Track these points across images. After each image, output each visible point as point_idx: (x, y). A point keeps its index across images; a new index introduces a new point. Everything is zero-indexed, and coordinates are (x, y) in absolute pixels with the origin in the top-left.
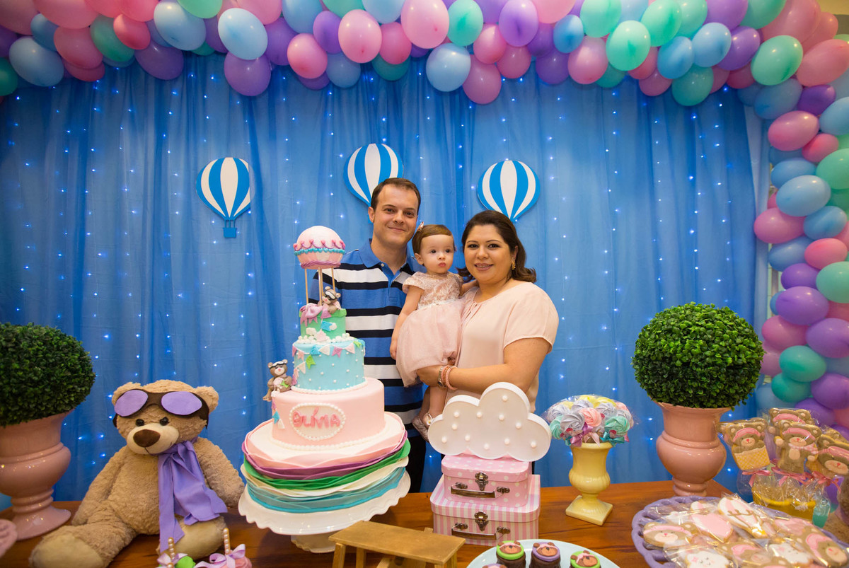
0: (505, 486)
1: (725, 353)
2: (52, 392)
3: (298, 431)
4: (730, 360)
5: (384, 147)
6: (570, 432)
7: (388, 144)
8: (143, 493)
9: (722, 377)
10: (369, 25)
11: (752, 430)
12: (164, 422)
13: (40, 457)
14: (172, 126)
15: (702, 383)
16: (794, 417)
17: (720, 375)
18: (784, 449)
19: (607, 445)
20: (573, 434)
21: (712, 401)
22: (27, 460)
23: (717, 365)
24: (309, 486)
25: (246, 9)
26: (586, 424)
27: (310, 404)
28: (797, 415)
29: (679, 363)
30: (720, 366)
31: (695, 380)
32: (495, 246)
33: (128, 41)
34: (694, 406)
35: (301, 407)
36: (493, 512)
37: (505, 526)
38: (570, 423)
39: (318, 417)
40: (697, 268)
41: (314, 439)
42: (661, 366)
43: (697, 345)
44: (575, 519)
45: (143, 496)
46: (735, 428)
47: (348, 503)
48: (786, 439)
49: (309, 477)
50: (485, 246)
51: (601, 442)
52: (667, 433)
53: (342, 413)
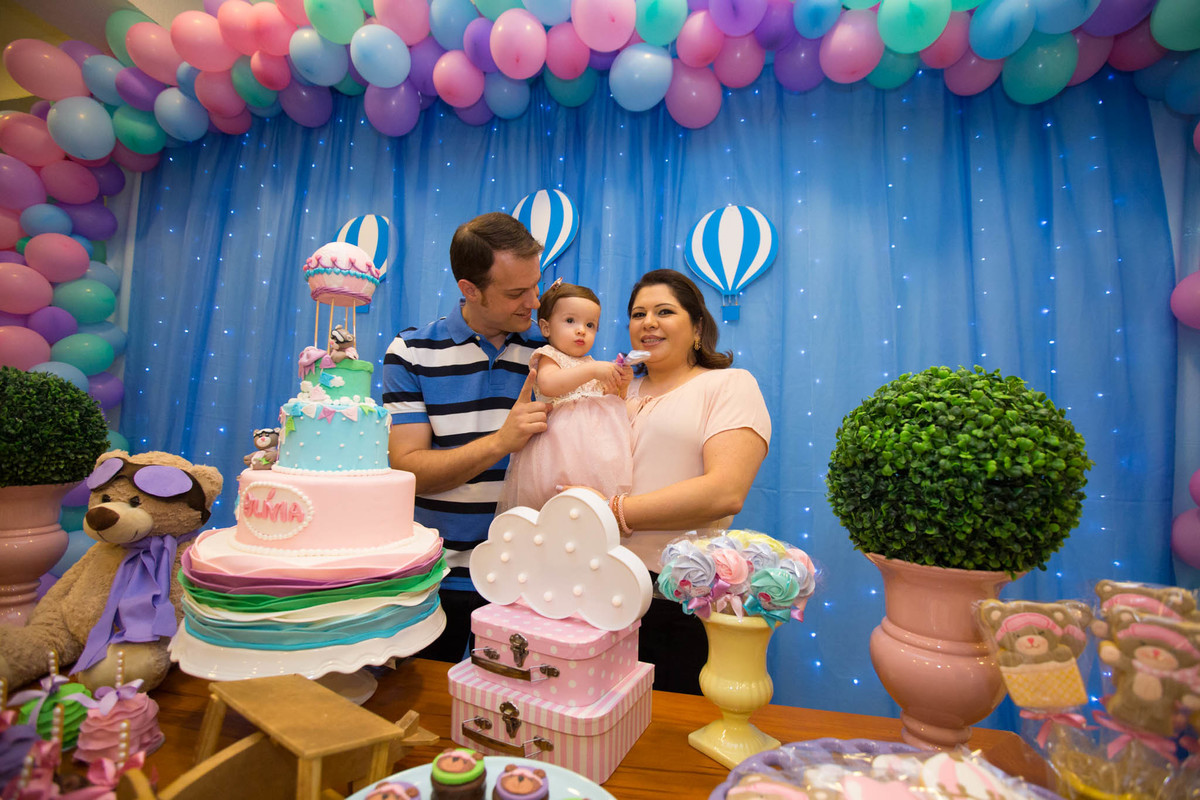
0: (552, 664)
1: (985, 451)
2: (33, 453)
3: (248, 523)
4: (992, 466)
5: (556, 193)
6: (687, 587)
7: (563, 190)
8: (96, 595)
9: (977, 502)
10: (528, 28)
11: (1040, 620)
12: (134, 503)
13: (28, 535)
14: (314, 180)
15: (934, 511)
16: (1153, 603)
17: (971, 497)
18: (1124, 672)
19: (758, 623)
20: (694, 593)
21: (959, 553)
22: (7, 537)
23: (963, 475)
24: (233, 604)
25: (386, 26)
26: (717, 577)
27: (265, 483)
28: (1159, 599)
29: (887, 470)
30: (972, 477)
31: (919, 504)
32: (668, 312)
33: (265, 80)
34: (924, 563)
35: (256, 487)
36: (527, 706)
37: (546, 737)
38: (688, 571)
39: (272, 504)
40: (1053, 372)
41: (265, 537)
42: (861, 479)
43: (924, 435)
44: (702, 755)
45: (95, 599)
46: (1000, 609)
47: (290, 642)
48: (1128, 649)
49: (234, 589)
50: (655, 313)
51: (745, 614)
52: (890, 620)
53: (309, 502)
